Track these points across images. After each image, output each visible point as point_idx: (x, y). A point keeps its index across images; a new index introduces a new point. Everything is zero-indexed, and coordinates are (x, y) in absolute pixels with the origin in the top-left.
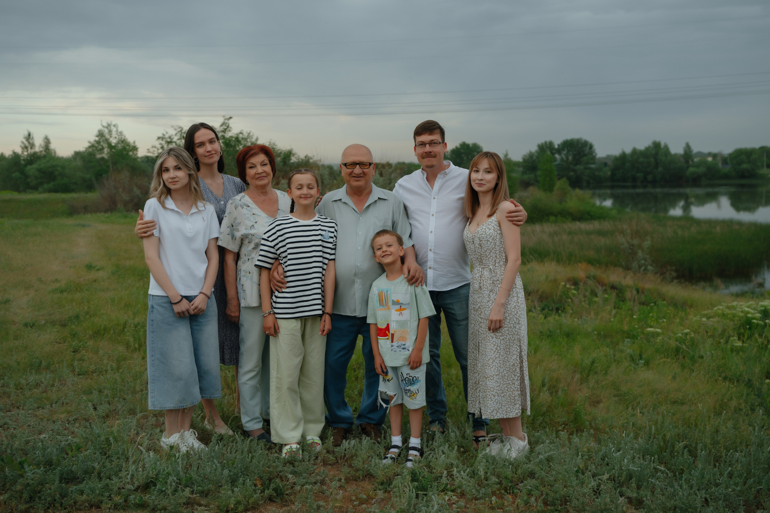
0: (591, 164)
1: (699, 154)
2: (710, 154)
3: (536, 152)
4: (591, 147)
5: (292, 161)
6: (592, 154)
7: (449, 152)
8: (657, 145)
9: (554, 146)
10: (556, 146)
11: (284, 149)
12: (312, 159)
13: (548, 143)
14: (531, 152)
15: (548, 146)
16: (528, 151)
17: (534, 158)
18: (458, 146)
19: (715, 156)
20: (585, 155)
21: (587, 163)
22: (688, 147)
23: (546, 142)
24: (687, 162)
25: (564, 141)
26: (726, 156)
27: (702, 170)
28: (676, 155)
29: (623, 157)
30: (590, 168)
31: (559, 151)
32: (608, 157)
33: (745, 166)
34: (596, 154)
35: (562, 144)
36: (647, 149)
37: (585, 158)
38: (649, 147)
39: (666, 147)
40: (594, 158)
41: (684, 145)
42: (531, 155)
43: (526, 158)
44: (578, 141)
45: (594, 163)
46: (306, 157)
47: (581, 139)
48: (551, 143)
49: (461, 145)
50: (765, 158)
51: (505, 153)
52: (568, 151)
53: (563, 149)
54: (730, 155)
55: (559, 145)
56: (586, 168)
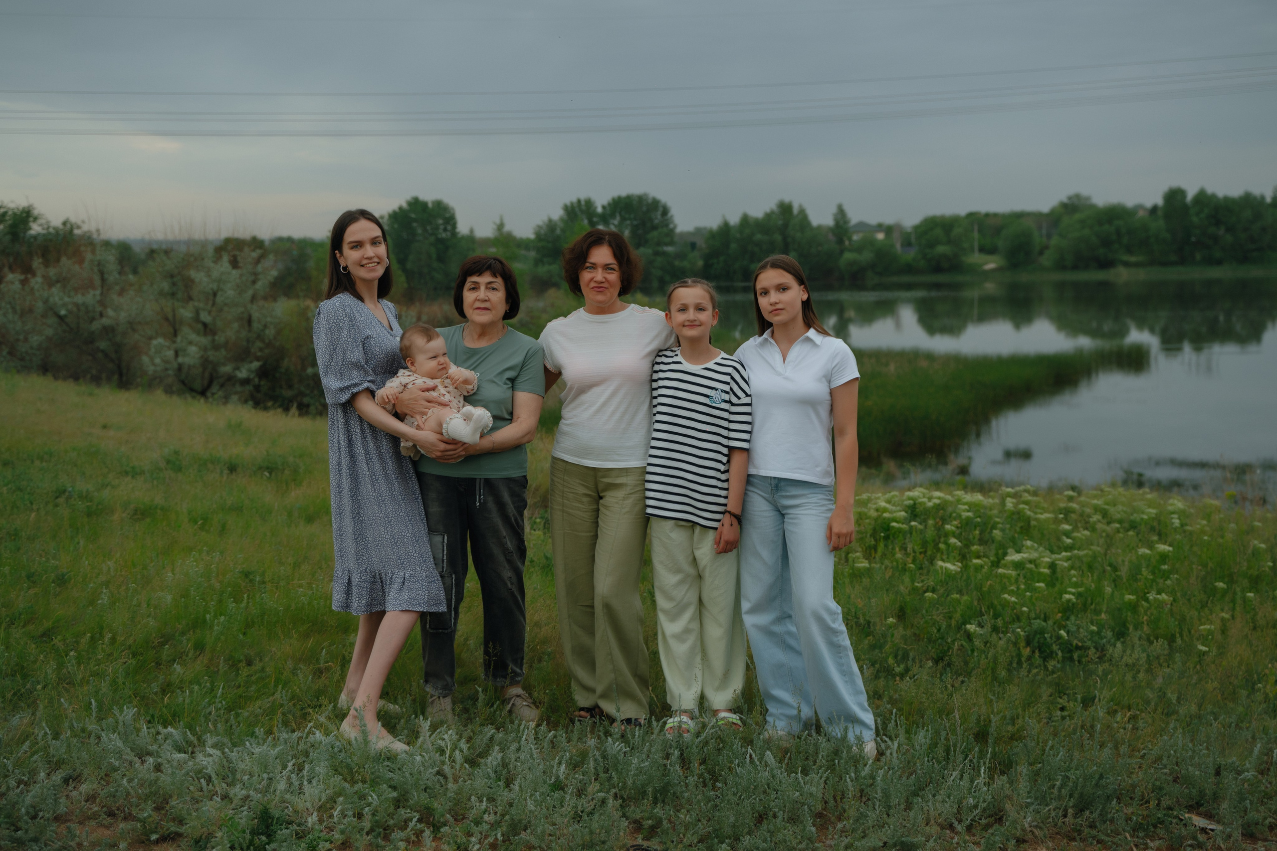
0: (667, 245)
1: (862, 225)
2: (880, 227)
3: (562, 219)
4: (665, 211)
5: (32, 232)
6: (667, 225)
7: (387, 217)
8: (785, 209)
9: (596, 208)
10: (599, 210)
11: (12, 206)
12: (79, 227)
13: (583, 203)
14: (550, 220)
15: (584, 208)
16: (546, 219)
17: (558, 232)
18: (405, 205)
19: (889, 230)
20: (655, 228)
21: (659, 244)
22: (841, 213)
23: (579, 201)
24: (840, 241)
25: (613, 199)
26: (909, 230)
27: (866, 257)
28: (819, 227)
29: (726, 229)
30: (664, 254)
31: (605, 218)
32: (698, 231)
33: (941, 249)
34: (675, 227)
35: (609, 204)
36: (768, 216)
37: (655, 234)
38: (772, 212)
39: (802, 211)
40: (671, 233)
41: (834, 210)
42: (551, 226)
43: (542, 232)
44: (641, 199)
45: (671, 243)
46: (64, 223)
47: (646, 195)
48: (589, 203)
49: (410, 204)
50: (976, 235)
51: (498, 222)
52: (623, 219)
53: (613, 216)
54: (916, 228)
55: (604, 207)
56: (656, 254)
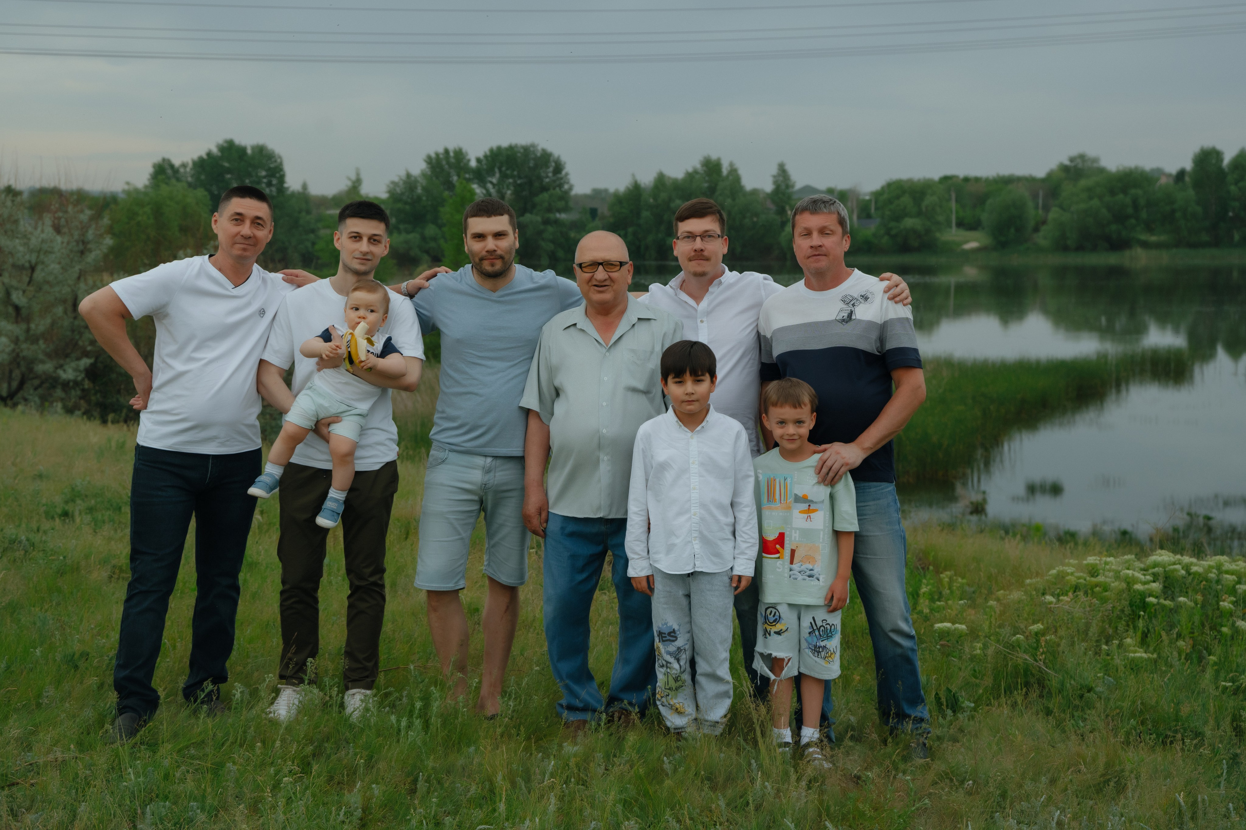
0: (559, 211)
3: (424, 174)
4: (559, 168)
6: (561, 186)
7: (190, 165)
8: (712, 167)
9: (469, 160)
10: (473, 164)
13: (452, 154)
14: (409, 175)
15: (452, 160)
16: (403, 174)
17: (419, 190)
18: (215, 150)
20: (544, 189)
21: (549, 210)
22: (783, 175)
23: (447, 151)
24: (781, 211)
25: (491, 150)
26: (867, 198)
28: (755, 192)
29: (636, 191)
30: (557, 222)
31: (480, 175)
32: (599, 194)
33: (909, 223)
34: (571, 188)
35: (486, 156)
36: (691, 176)
37: (545, 196)
38: (696, 172)
39: (733, 171)
40: (565, 196)
41: (774, 170)
42: (410, 182)
43: (398, 190)
44: (527, 151)
45: (566, 209)
47: (533, 146)
48: (460, 154)
49: (222, 149)
50: (953, 205)
52: (504, 176)
53: (490, 172)
54: (877, 195)
55: (478, 160)
56: (546, 222)
